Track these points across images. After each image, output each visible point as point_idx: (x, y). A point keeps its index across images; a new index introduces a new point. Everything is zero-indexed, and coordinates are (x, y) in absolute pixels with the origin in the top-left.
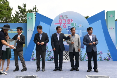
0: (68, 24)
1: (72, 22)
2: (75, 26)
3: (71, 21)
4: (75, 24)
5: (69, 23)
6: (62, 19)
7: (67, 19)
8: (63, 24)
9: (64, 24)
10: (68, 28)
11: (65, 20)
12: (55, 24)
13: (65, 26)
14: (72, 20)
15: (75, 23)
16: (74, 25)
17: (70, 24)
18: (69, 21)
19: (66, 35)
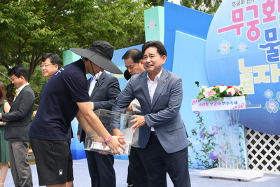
0: (265, 20)
3: (276, 5)
5: (270, 18)
6: (244, 7)
7: (260, 3)
8: (245, 25)
9: (252, 24)
10: (268, 39)
11: (255, 8)
13: (253, 34)
17: (274, 18)
18: (269, 9)
19: (262, 69)
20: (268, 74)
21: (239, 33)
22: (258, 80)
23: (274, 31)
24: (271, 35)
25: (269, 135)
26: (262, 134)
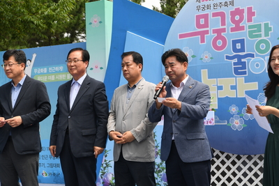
0: (233, 30)
1: (250, 20)
2: (263, 38)
3: (245, 15)
4: (267, 29)
5: (238, 28)
8: (211, 33)
9: (218, 32)
10: (235, 50)
11: (222, 15)
12: (181, 36)
13: (220, 43)
14: (250, 9)
15: (266, 25)
16: (263, 32)
17: (242, 28)
18: (237, 18)
19: (227, 82)
20: (234, 87)
21: (203, 41)
22: (223, 94)
23: (242, 42)
24: (238, 46)
25: (231, 155)
26: (223, 153)
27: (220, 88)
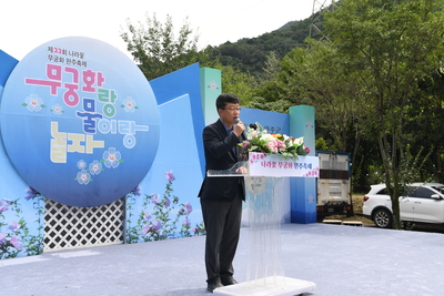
0: (84, 89)
1: (100, 84)
2: (110, 103)
3: (96, 78)
4: (113, 97)
5: (89, 88)
6: (64, 66)
7: (81, 70)
8: (63, 87)
9: (71, 87)
10: (86, 108)
11: (75, 72)
12: (28, 81)
13: (71, 98)
14: (100, 74)
15: (113, 92)
16: (110, 98)
17: (93, 90)
18: (89, 79)
19: (77, 138)
20: (83, 144)
21: (54, 92)
22: (72, 149)
24: (89, 105)
26: (70, 207)
27: (70, 143)
